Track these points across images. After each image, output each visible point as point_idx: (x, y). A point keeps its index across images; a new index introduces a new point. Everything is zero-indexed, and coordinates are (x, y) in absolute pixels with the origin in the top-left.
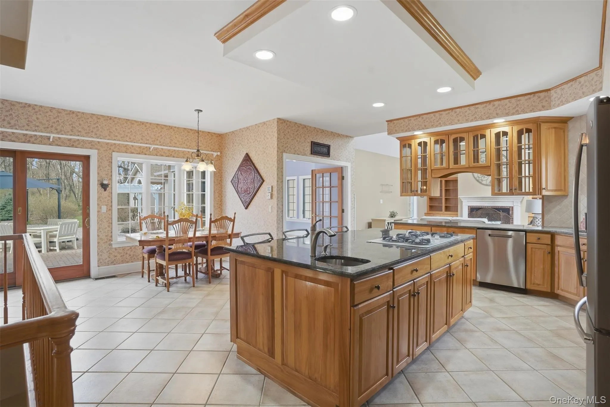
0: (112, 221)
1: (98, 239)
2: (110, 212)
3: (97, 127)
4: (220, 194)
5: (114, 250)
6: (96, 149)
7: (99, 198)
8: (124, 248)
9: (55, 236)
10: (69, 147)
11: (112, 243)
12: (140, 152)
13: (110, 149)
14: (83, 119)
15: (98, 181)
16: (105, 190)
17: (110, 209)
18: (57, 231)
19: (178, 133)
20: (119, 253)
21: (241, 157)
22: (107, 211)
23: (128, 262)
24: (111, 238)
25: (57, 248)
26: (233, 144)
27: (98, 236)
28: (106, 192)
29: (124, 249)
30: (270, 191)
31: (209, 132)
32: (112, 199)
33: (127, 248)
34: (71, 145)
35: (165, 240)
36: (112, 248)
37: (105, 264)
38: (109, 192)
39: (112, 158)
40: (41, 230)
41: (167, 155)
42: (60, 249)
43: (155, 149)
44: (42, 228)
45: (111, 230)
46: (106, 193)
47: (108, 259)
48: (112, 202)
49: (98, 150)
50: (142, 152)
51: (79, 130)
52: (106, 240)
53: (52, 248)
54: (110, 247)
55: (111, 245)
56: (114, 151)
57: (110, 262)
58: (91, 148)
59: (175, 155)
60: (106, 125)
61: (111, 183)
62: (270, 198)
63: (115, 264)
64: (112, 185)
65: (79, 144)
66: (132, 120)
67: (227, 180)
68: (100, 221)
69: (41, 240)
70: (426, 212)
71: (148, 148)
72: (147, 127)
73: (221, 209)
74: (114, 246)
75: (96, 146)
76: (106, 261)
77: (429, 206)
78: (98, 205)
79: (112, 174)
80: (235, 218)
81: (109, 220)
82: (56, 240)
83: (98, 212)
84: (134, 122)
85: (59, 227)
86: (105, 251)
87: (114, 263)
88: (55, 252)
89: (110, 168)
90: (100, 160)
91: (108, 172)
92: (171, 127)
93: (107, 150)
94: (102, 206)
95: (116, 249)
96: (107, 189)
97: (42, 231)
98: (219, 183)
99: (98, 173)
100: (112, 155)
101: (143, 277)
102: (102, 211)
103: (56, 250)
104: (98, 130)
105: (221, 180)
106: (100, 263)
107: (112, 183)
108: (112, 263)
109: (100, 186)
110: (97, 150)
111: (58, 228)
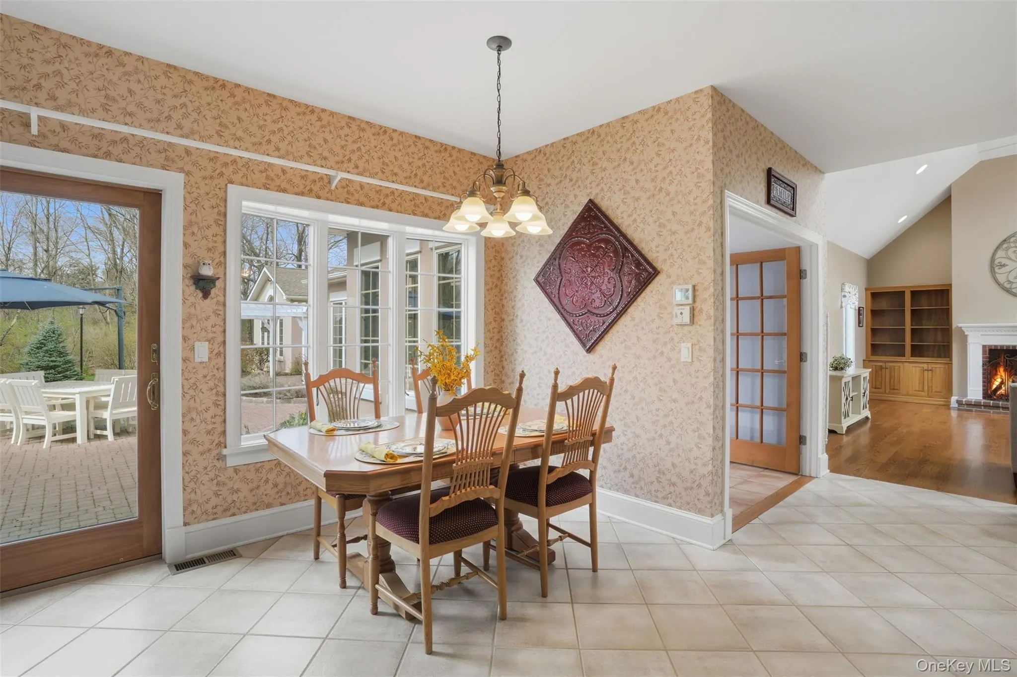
0: (225, 386)
1: (184, 443)
2: (220, 361)
3: (184, 105)
4: (498, 314)
5: (230, 472)
6: (181, 170)
7: (186, 319)
8: (259, 465)
9: (104, 406)
10: (96, 156)
11: (225, 452)
12: (306, 191)
13: (221, 174)
14: (142, 77)
15: (185, 267)
16: (206, 294)
17: (220, 354)
18: (109, 396)
19: (401, 147)
20: (245, 480)
21: (569, 214)
22: (209, 358)
23: (269, 506)
24: (222, 439)
25: (109, 432)
26: (541, 180)
27: (185, 432)
28: (208, 301)
29: (258, 467)
30: (690, 301)
31: (472, 153)
32: (225, 323)
33: (267, 467)
34: (102, 151)
35: (420, 469)
36: (226, 468)
37: (204, 517)
38: (218, 303)
39: (226, 201)
40: (74, 394)
41: (372, 203)
42: (116, 434)
43: (346, 184)
44: (78, 390)
45: (222, 413)
46: (208, 305)
47: (214, 501)
48: (224, 331)
49: (188, 174)
50: (311, 190)
51: (129, 110)
52: (207, 446)
53: (98, 432)
54: (219, 464)
55: (221, 458)
56: (232, 182)
57: (219, 510)
58: (164, 168)
59: (393, 206)
60: (209, 104)
61: (221, 275)
62: (686, 319)
63: (234, 515)
64: (225, 281)
65: (126, 151)
66: (284, 99)
67: (518, 277)
68: (190, 389)
69: (75, 415)
70: (865, 358)
71: (326, 180)
72: (324, 122)
73: (500, 352)
74: (231, 462)
75: (180, 164)
76: (209, 507)
77: (872, 344)
78: (185, 339)
79: (225, 247)
80: (612, 380)
81: (216, 386)
82: (106, 415)
83: (185, 360)
84: (289, 105)
85: (112, 387)
86: (205, 478)
87: (232, 511)
88: (103, 442)
89: (219, 231)
90: (192, 203)
91: (215, 242)
92: (384, 130)
93: (211, 177)
94: (197, 344)
95: (236, 470)
96: (213, 292)
97: (77, 397)
98: (496, 286)
99: (186, 245)
100: (226, 192)
101: (317, 558)
102: (197, 360)
103: (107, 436)
104: (186, 116)
105: (499, 278)
106: (191, 515)
107: (225, 274)
108: (225, 510)
109: (191, 282)
110: (182, 175)
111: (110, 390)
